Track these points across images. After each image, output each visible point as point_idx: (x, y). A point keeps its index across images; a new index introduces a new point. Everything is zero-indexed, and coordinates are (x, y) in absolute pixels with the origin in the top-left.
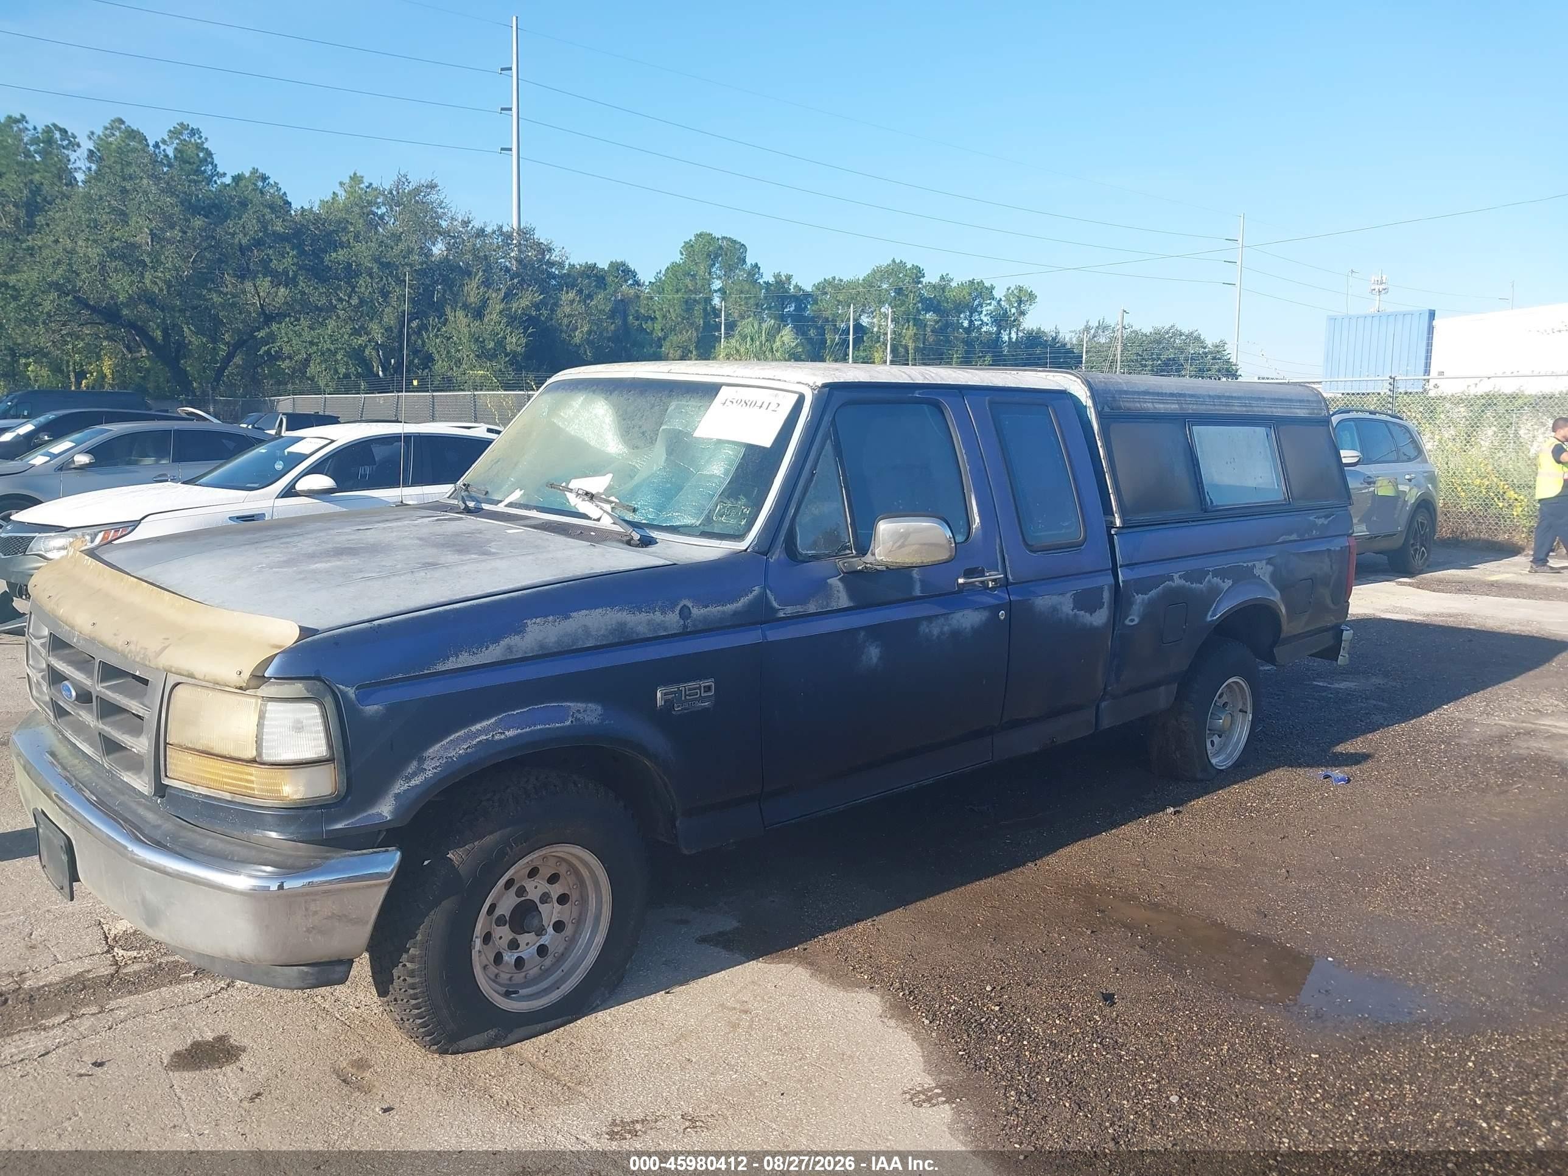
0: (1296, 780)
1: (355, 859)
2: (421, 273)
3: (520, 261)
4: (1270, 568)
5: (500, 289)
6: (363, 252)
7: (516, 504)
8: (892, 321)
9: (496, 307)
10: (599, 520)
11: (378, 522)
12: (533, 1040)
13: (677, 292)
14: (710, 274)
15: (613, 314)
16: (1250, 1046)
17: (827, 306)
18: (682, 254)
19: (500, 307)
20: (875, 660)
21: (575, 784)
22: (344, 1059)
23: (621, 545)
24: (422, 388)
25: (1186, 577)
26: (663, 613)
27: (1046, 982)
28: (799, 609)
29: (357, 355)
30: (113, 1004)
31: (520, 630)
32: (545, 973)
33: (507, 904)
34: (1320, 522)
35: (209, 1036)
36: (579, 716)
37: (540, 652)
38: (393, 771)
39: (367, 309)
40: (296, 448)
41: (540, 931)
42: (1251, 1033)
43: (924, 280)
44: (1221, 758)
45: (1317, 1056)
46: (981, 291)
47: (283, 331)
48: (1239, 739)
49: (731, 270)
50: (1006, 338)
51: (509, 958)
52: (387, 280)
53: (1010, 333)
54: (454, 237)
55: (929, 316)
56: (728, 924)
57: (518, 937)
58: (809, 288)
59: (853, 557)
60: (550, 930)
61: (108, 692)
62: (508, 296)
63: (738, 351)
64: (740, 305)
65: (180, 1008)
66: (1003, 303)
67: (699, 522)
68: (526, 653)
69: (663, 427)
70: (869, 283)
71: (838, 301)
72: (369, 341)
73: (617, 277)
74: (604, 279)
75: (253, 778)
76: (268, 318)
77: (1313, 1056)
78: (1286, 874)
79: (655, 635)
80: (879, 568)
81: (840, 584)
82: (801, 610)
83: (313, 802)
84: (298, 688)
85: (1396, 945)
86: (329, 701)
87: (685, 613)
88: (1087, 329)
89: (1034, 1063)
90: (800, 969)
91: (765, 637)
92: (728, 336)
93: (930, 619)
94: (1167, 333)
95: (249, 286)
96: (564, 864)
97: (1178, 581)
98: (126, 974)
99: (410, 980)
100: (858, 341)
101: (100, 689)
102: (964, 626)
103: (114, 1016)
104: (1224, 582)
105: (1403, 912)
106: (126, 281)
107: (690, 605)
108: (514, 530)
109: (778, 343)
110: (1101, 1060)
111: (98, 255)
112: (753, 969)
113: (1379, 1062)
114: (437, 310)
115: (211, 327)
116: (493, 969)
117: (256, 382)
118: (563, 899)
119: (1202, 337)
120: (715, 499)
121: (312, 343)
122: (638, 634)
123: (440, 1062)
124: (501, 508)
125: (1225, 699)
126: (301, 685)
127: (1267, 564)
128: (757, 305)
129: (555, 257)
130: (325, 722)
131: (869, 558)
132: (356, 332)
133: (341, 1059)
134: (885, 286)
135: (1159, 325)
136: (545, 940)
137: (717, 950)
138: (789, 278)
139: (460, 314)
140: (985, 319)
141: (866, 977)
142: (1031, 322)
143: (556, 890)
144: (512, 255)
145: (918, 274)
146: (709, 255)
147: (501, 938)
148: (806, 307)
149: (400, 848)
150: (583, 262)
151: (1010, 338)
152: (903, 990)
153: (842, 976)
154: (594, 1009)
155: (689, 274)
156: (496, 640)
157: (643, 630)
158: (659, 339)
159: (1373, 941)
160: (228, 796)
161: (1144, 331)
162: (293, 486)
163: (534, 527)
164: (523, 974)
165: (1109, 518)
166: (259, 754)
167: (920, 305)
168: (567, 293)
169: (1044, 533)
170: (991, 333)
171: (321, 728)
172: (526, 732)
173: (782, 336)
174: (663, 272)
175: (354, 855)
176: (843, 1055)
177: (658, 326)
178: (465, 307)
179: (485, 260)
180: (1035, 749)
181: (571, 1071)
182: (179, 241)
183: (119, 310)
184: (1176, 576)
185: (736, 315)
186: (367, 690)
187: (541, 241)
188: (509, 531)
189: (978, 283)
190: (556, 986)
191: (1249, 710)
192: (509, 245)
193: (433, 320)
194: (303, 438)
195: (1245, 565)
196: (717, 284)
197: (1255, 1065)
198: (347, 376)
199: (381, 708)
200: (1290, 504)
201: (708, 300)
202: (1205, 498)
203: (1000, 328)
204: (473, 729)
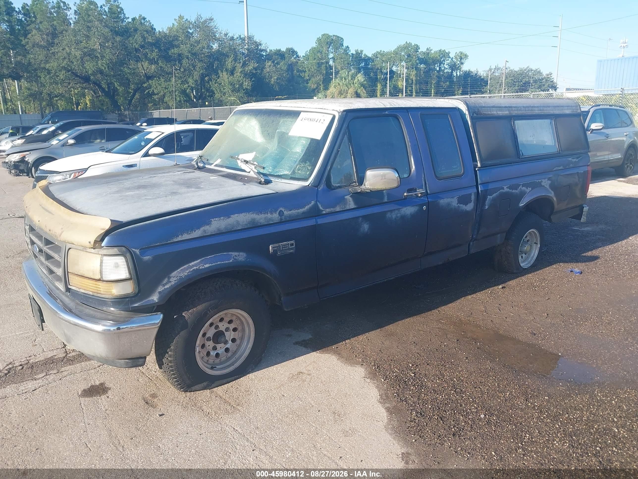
0: (558, 273)
1: (143, 318)
2: (209, 57)
3: (248, 49)
4: (549, 182)
5: (240, 62)
6: (184, 49)
7: (218, 165)
8: (406, 68)
9: (239, 69)
10: (249, 172)
11: (160, 174)
12: (222, 386)
13: (315, 59)
14: (328, 51)
15: (288, 70)
16: (519, 393)
17: (378, 63)
18: (316, 43)
19: (240, 70)
20: (366, 230)
21: (237, 285)
22: (148, 394)
23: (257, 184)
24: (209, 106)
25: (509, 188)
26: (272, 214)
27: (436, 363)
28: (332, 209)
29: (184, 92)
30: (63, 369)
31: (209, 223)
32: (228, 359)
33: (211, 333)
34: (574, 160)
35: (97, 383)
36: (236, 258)
37: (218, 232)
38: (157, 282)
39: (188, 72)
40: (149, 136)
41: (226, 342)
42: (520, 387)
43: (420, 50)
44: (526, 263)
45: (548, 398)
46: (444, 54)
47: (154, 84)
48: (534, 255)
49: (337, 49)
50: (455, 74)
51: (213, 353)
52: (195, 61)
53: (457, 73)
54: (221, 41)
55: (422, 66)
56: (307, 336)
57: (216, 345)
58: (370, 56)
59: (356, 186)
60: (230, 342)
61: (48, 250)
62: (244, 65)
63: (339, 84)
64: (341, 64)
65: (88, 371)
66: (454, 59)
67: (290, 173)
68: (212, 233)
69: (277, 131)
70: (396, 53)
71: (383, 61)
72: (188, 86)
73: (289, 54)
74: (284, 55)
75: (100, 287)
76: (149, 77)
77: (546, 398)
78: (546, 316)
79: (268, 223)
80: (367, 191)
81: (351, 199)
82: (333, 210)
83: (125, 296)
84: (115, 250)
85: (590, 348)
86: (128, 255)
87: (281, 213)
88: (490, 70)
89: (425, 400)
90: (333, 357)
91: (317, 222)
92: (336, 77)
93: (391, 211)
94: (526, 70)
95: (139, 65)
96: (234, 316)
97: (506, 189)
98: (69, 357)
99: (170, 364)
100: (391, 78)
101: (45, 248)
102: (407, 213)
103: (62, 374)
104: (527, 189)
105: (596, 333)
106: (91, 65)
107: (283, 210)
108: (213, 177)
109: (356, 80)
110: (454, 399)
111: (80, 54)
112: (315, 356)
113: (574, 401)
114: (215, 72)
115: (126, 83)
116: (206, 358)
117: (145, 105)
118: (235, 330)
119: (541, 71)
120: (297, 162)
121: (165, 88)
122: (260, 223)
123: (184, 395)
124: (212, 167)
125: (528, 238)
126: (116, 249)
127: (548, 180)
128: (348, 64)
129: (262, 47)
130: (127, 264)
131: (363, 187)
132: (183, 83)
133: (146, 393)
134: (403, 53)
135: (522, 67)
136: (228, 346)
137: (301, 347)
138: (362, 51)
139: (225, 73)
140: (446, 67)
141: (360, 360)
142: (466, 67)
143: (232, 326)
144: (245, 47)
145: (417, 48)
146: (327, 43)
147: (209, 346)
148: (369, 63)
149: (162, 313)
150: (275, 49)
151: (457, 75)
152: (375, 365)
153: (351, 359)
154: (249, 373)
155: (319, 51)
156: (199, 228)
157: (263, 222)
158: (307, 80)
159: (581, 346)
160: (91, 293)
161: (515, 70)
162: (148, 152)
163: (223, 176)
164: (219, 360)
165: (476, 163)
166: (102, 277)
167: (418, 61)
168: (268, 62)
169: (444, 171)
170: (448, 72)
171: (126, 266)
172: (213, 265)
173: (358, 77)
174: (308, 51)
175: (143, 316)
176: (346, 394)
177: (306, 75)
178: (227, 70)
179: (234, 51)
180: (440, 263)
181: (236, 400)
182: (111, 47)
183: (89, 77)
184: (505, 187)
185: (339, 68)
186: (144, 250)
187: (257, 41)
188: (211, 178)
189: (443, 51)
190: (232, 364)
191: (539, 243)
192: (244, 43)
193: (214, 76)
194: (151, 132)
195: (537, 181)
196: (331, 56)
197: (520, 402)
198: (180, 101)
199: (150, 257)
200: (560, 153)
201: (327, 62)
202: (519, 152)
203: (452, 70)
204: (190, 264)
